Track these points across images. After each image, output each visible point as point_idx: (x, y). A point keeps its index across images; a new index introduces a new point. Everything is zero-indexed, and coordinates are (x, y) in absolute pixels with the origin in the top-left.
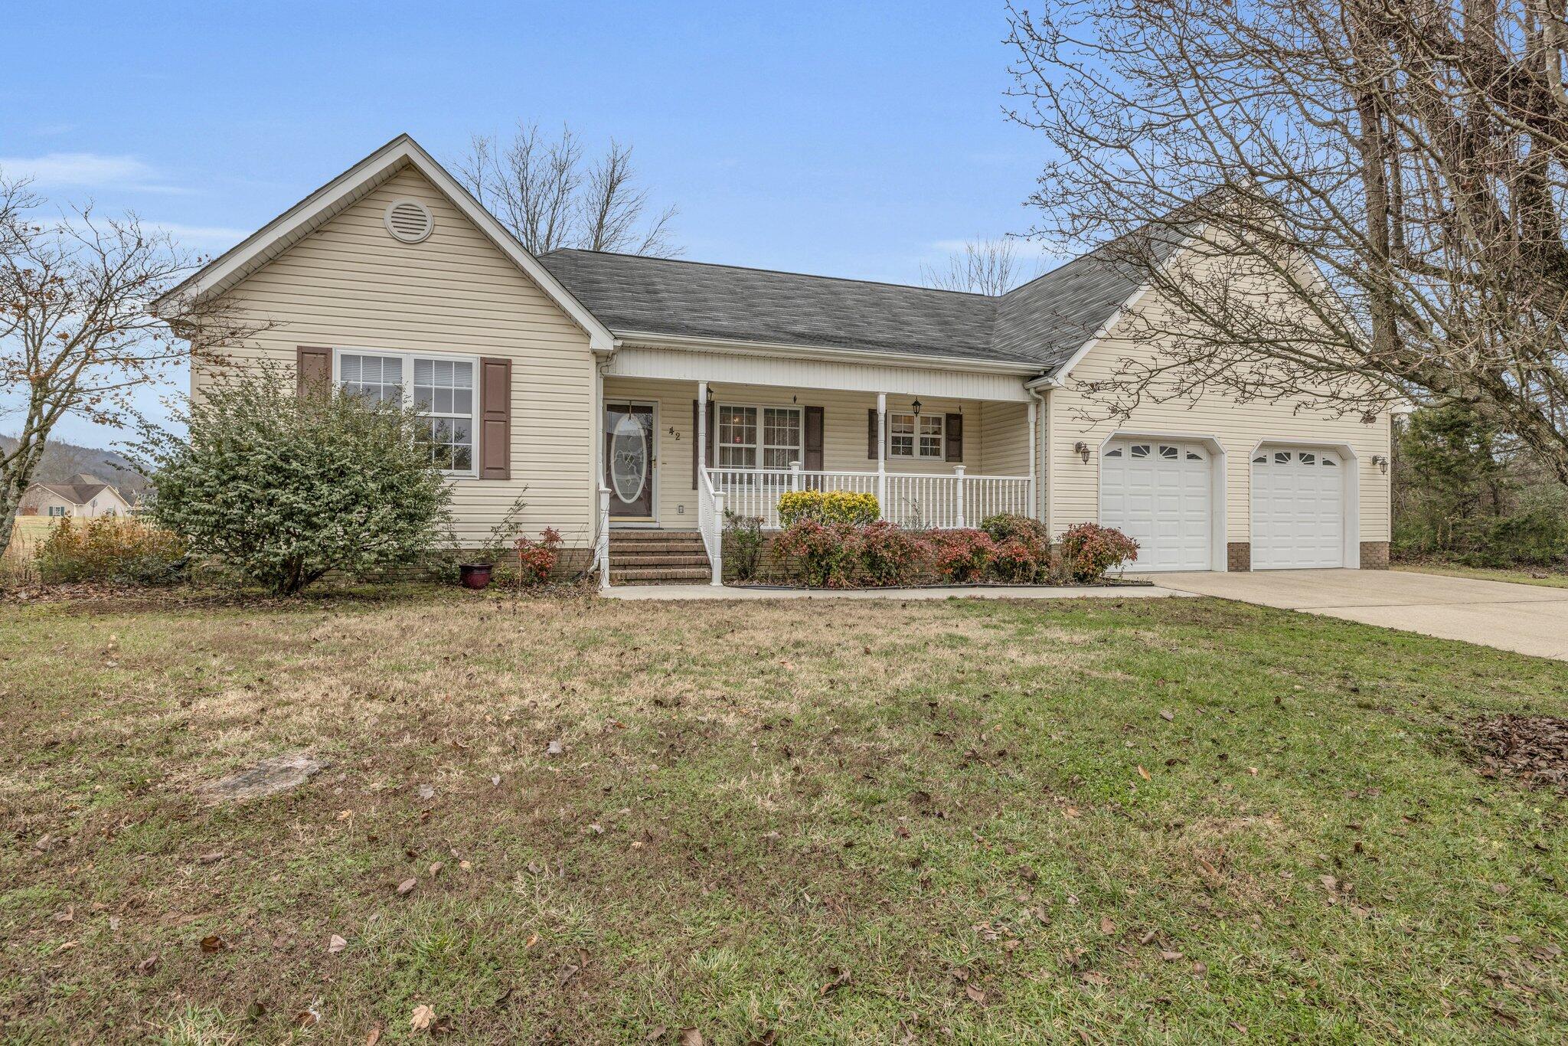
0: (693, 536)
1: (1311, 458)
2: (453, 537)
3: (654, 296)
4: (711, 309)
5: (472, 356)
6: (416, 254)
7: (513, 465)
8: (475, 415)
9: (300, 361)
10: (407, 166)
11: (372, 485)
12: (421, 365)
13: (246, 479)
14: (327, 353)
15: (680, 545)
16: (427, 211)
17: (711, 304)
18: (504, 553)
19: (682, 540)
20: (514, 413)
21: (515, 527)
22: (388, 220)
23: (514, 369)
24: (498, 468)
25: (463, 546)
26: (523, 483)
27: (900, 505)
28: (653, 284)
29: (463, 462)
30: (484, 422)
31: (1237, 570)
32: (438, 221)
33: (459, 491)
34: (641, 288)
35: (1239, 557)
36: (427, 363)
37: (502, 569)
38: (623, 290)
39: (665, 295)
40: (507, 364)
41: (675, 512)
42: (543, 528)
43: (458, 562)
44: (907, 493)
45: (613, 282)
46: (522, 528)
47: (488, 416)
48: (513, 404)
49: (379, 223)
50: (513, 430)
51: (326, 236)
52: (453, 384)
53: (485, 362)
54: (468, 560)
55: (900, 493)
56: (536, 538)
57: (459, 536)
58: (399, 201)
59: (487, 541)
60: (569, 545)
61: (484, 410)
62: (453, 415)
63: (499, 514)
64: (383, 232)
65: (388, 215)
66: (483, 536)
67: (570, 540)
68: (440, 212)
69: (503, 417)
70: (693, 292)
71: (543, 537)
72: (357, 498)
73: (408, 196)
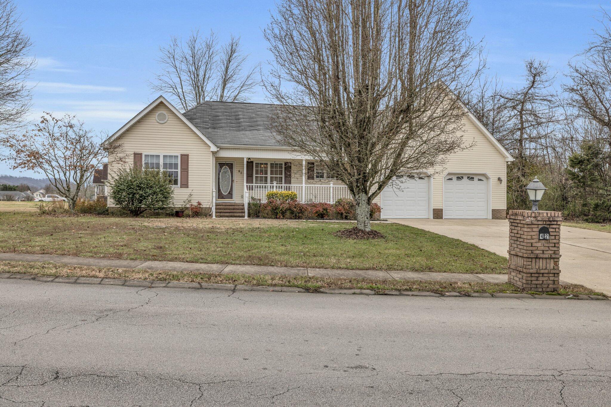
0: (242, 204)
1: (473, 178)
2: (173, 203)
3: (238, 121)
4: (258, 125)
5: (178, 153)
6: (164, 126)
7: (189, 184)
8: (179, 170)
9: (135, 157)
10: (161, 103)
11: (158, 190)
12: (165, 156)
13: (133, 189)
14: (141, 154)
15: (237, 207)
16: (166, 114)
17: (259, 123)
18: (187, 208)
19: (239, 206)
20: (189, 169)
21: (190, 201)
22: (157, 118)
23: (190, 157)
24: (185, 185)
25: (176, 206)
26: (192, 189)
27: (310, 195)
28: (238, 115)
29: (176, 182)
30: (181, 172)
31: (437, 218)
32: (170, 117)
33: (175, 191)
34: (233, 117)
35: (438, 214)
36: (166, 156)
37: (186, 212)
38: (227, 119)
39: (242, 120)
40: (187, 156)
41: (240, 197)
42: (197, 201)
43: (175, 210)
44: (312, 191)
45: (224, 116)
46: (192, 201)
47: (183, 170)
48: (189, 167)
49: (154, 119)
50: (189, 174)
51: (140, 123)
52: (173, 161)
53: (182, 155)
54: (178, 210)
55: (310, 191)
56: (195, 204)
57: (175, 203)
58: (159, 112)
59: (182, 205)
60: (204, 206)
61: (181, 169)
62: (173, 170)
63: (185, 197)
64: (155, 121)
65: (156, 116)
66: (181, 203)
67: (205, 205)
68: (169, 114)
69: (186, 170)
70: (253, 118)
71: (197, 204)
72: (155, 193)
73: (162, 111)
